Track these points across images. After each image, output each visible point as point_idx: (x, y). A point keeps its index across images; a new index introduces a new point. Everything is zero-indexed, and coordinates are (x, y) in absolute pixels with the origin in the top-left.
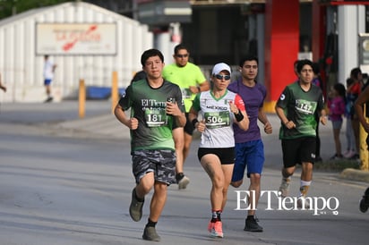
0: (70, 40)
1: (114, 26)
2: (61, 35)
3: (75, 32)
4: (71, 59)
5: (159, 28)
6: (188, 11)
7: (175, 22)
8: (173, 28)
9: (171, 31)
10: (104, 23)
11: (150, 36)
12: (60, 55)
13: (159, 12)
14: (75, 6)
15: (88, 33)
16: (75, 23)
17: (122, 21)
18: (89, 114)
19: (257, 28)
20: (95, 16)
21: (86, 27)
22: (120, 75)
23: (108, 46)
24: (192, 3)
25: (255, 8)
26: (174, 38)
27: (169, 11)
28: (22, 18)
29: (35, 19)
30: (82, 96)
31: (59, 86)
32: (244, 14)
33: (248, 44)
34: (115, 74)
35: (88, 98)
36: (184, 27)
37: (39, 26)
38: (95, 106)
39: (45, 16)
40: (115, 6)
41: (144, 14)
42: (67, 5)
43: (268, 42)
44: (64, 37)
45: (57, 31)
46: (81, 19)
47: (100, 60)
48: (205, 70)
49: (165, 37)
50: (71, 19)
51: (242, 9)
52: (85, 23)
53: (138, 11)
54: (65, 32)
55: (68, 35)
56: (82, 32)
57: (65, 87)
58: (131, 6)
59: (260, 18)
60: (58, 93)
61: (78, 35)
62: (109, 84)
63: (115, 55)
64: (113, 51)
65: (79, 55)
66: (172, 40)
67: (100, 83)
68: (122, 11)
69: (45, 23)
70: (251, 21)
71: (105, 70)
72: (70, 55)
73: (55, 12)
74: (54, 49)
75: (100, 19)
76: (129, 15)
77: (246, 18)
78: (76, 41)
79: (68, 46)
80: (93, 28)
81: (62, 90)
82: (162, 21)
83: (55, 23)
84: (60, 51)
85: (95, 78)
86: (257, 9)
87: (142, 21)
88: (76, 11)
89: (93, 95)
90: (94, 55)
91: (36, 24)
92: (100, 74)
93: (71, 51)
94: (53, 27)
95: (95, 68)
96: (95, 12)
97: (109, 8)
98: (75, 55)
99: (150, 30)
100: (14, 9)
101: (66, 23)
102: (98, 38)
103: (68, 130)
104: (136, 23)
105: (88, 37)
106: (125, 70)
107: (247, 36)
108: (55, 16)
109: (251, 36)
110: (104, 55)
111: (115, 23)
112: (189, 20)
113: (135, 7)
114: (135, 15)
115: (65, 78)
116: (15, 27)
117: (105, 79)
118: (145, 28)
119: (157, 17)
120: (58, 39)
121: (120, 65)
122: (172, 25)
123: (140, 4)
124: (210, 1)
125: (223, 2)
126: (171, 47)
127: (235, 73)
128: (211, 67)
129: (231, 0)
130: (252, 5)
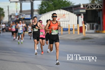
1: (68, 15)
3: (60, 16)
5: (78, 15)
6: (85, 11)
7: (82, 13)
8: (82, 15)
10: (67, 14)
11: (77, 17)
13: (78, 11)
15: (63, 16)
16: (60, 14)
17: (70, 13)
18: (64, 34)
19: (100, 14)
20: (64, 13)
21: (62, 15)
22: (70, 25)
23: (67, 19)
24: (86, 9)
27: (81, 11)
28: (48, 13)
30: (62, 30)
32: (97, 11)
33: (98, 18)
34: (69, 25)
35: (63, 31)
36: (84, 15)
38: (65, 32)
40: (69, 10)
41: (75, 12)
42: (58, 10)
46: (61, 13)
47: (66, 22)
49: (80, 17)
52: (62, 14)
53: (74, 11)
56: (61, 16)
58: (72, 10)
59: (101, 12)
61: (61, 17)
62: (68, 27)
63: (69, 21)
64: (68, 20)
66: (81, 17)
67: (66, 27)
70: (99, 13)
71: (67, 24)
75: (65, 13)
76: (72, 12)
77: (98, 12)
79: (59, 19)
80: (64, 15)
82: (79, 13)
85: (65, 26)
87: (75, 13)
88: (60, 11)
89: (64, 30)
90: (64, 21)
92: (66, 25)
95: (64, 24)
96: (65, 12)
97: (67, 11)
99: (77, 15)
100: (47, 11)
101: (58, 14)
102: (65, 17)
104: (73, 14)
106: (71, 24)
109: (99, 16)
110: (66, 21)
111: (69, 14)
112: (85, 13)
113: (73, 10)
114: (73, 12)
116: (47, 15)
117: (67, 26)
118: (75, 15)
119: (78, 12)
121: (70, 23)
122: (81, 14)
123: (74, 10)
124: (90, 9)
125: (92, 9)
126: (81, 19)
127: (95, 25)
128: (90, 23)
129: (94, 8)
130: (99, 9)
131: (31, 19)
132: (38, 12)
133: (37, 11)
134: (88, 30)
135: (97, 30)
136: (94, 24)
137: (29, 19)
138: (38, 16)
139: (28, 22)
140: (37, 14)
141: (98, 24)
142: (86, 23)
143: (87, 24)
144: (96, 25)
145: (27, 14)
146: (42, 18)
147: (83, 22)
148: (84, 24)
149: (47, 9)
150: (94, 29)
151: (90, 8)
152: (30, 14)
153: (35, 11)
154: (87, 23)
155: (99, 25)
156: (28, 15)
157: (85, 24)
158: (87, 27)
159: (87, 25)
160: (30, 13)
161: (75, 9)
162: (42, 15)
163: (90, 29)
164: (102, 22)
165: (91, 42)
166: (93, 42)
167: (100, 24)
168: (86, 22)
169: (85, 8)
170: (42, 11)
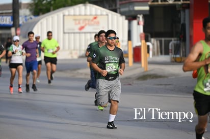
0: (82, 25)
1: (106, 17)
2: (77, 22)
3: (85, 20)
4: (83, 35)
5: (131, 17)
6: (147, 8)
7: (140, 14)
8: (139, 17)
9: (138, 19)
10: (101, 15)
11: (127, 22)
12: (77, 33)
13: (131, 9)
14: (85, 6)
15: (92, 20)
16: (85, 15)
17: (111, 13)
19: (185, 17)
20: (96, 11)
21: (91, 18)
23: (103, 28)
24: (149, 3)
25: (184, 6)
26: (140, 23)
27: (137, 8)
28: (56, 13)
29: (63, 13)
31: (77, 50)
32: (178, 9)
33: (180, 26)
36: (145, 17)
37: (65, 17)
39: (69, 11)
40: (107, 6)
41: (122, 10)
42: (81, 5)
43: (191, 25)
44: (79, 23)
45: (75, 20)
46: (88, 13)
48: (157, 40)
49: (135, 22)
50: (83, 13)
51: (177, 7)
52: (91, 15)
53: (120, 8)
54: (79, 20)
55: (81, 22)
56: (89, 20)
57: (80, 50)
58: (116, 6)
59: (187, 11)
60: (76, 53)
61: (87, 22)
65: (88, 33)
66: (138, 24)
68: (111, 8)
69: (69, 15)
70: (182, 13)
72: (82, 33)
73: (74, 9)
74: (74, 30)
75: (99, 13)
76: (115, 11)
77: (179, 12)
78: (86, 25)
79: (82, 28)
80: (95, 18)
81: (78, 52)
82: (133, 13)
83: (74, 15)
84: (77, 31)
86: (186, 7)
87: (122, 14)
88: (86, 9)
91: (64, 16)
93: (83, 30)
94: (73, 17)
97: (104, 7)
98: (85, 33)
99: (126, 19)
100: (52, 8)
101: (80, 15)
102: (98, 23)
103: (82, 74)
104: (119, 15)
105: (92, 23)
107: (180, 22)
108: (74, 12)
109: (182, 22)
111: (107, 15)
112: (148, 13)
113: (118, 6)
114: (118, 10)
115: (80, 46)
116: (52, 18)
118: (124, 17)
119: (130, 11)
120: (76, 24)
122: (139, 16)
123: (120, 5)
124: (160, 3)
125: (166, 3)
126: (138, 28)
127: (173, 42)
128: (160, 39)
129: (171, 2)
130: (183, 4)
131: (14, 26)
132: (31, 10)
133: (29, 6)
134: (154, 54)
135: (178, 56)
136: (171, 41)
137: (8, 27)
138: (31, 18)
139: (5, 34)
140: (29, 16)
141: (179, 42)
142: (150, 38)
143: (153, 40)
144: (174, 44)
145: (2, 13)
146: (41, 23)
147: (143, 36)
148: (143, 41)
149: (52, 2)
150: (170, 54)
151: (161, 1)
152: (11, 14)
153: (22, 6)
154: (152, 37)
155: (182, 44)
156: (5, 18)
157: (147, 40)
158: (151, 47)
159: (153, 43)
160: (11, 11)
161: (124, 2)
162: (41, 16)
163: (159, 53)
164: (191, 37)
165: (161, 85)
166: (166, 85)
167: (184, 40)
168: (149, 35)
169: (148, 1)
170: (41, 7)
